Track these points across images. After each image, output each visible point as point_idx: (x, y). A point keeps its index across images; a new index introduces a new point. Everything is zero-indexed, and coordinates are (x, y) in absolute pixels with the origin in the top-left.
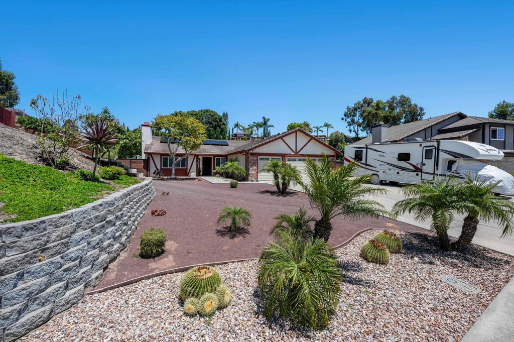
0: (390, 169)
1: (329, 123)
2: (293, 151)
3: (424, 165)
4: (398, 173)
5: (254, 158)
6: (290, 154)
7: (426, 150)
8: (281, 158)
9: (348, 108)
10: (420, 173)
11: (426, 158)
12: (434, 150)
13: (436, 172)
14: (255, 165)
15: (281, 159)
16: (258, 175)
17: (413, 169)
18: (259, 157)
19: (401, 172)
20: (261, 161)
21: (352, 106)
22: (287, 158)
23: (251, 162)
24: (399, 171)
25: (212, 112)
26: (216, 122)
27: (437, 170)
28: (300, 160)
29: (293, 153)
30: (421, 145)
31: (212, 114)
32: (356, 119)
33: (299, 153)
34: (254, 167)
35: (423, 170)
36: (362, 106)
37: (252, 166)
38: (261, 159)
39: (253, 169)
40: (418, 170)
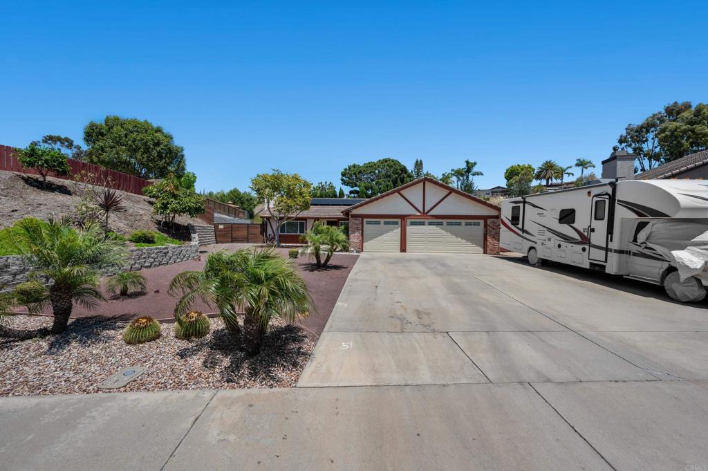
0: (549, 239)
1: (587, 159)
2: (419, 211)
3: (593, 230)
4: (559, 246)
5: (357, 222)
6: (414, 215)
7: (596, 202)
8: (399, 220)
9: (629, 130)
10: (587, 247)
11: (596, 219)
12: (607, 201)
13: (611, 246)
14: (359, 230)
15: (400, 223)
16: (364, 244)
17: (578, 237)
18: (365, 220)
19: (564, 244)
20: (369, 225)
21: (638, 122)
22: (409, 221)
23: (352, 227)
24: (562, 243)
25: (393, 161)
26: (396, 174)
27: (611, 241)
28: (430, 224)
29: (419, 214)
30: (589, 193)
31: (392, 163)
32: (646, 147)
33: (429, 214)
34: (358, 234)
35: (591, 241)
36: (662, 121)
37: (354, 232)
38: (368, 223)
39: (355, 236)
40: (585, 240)
